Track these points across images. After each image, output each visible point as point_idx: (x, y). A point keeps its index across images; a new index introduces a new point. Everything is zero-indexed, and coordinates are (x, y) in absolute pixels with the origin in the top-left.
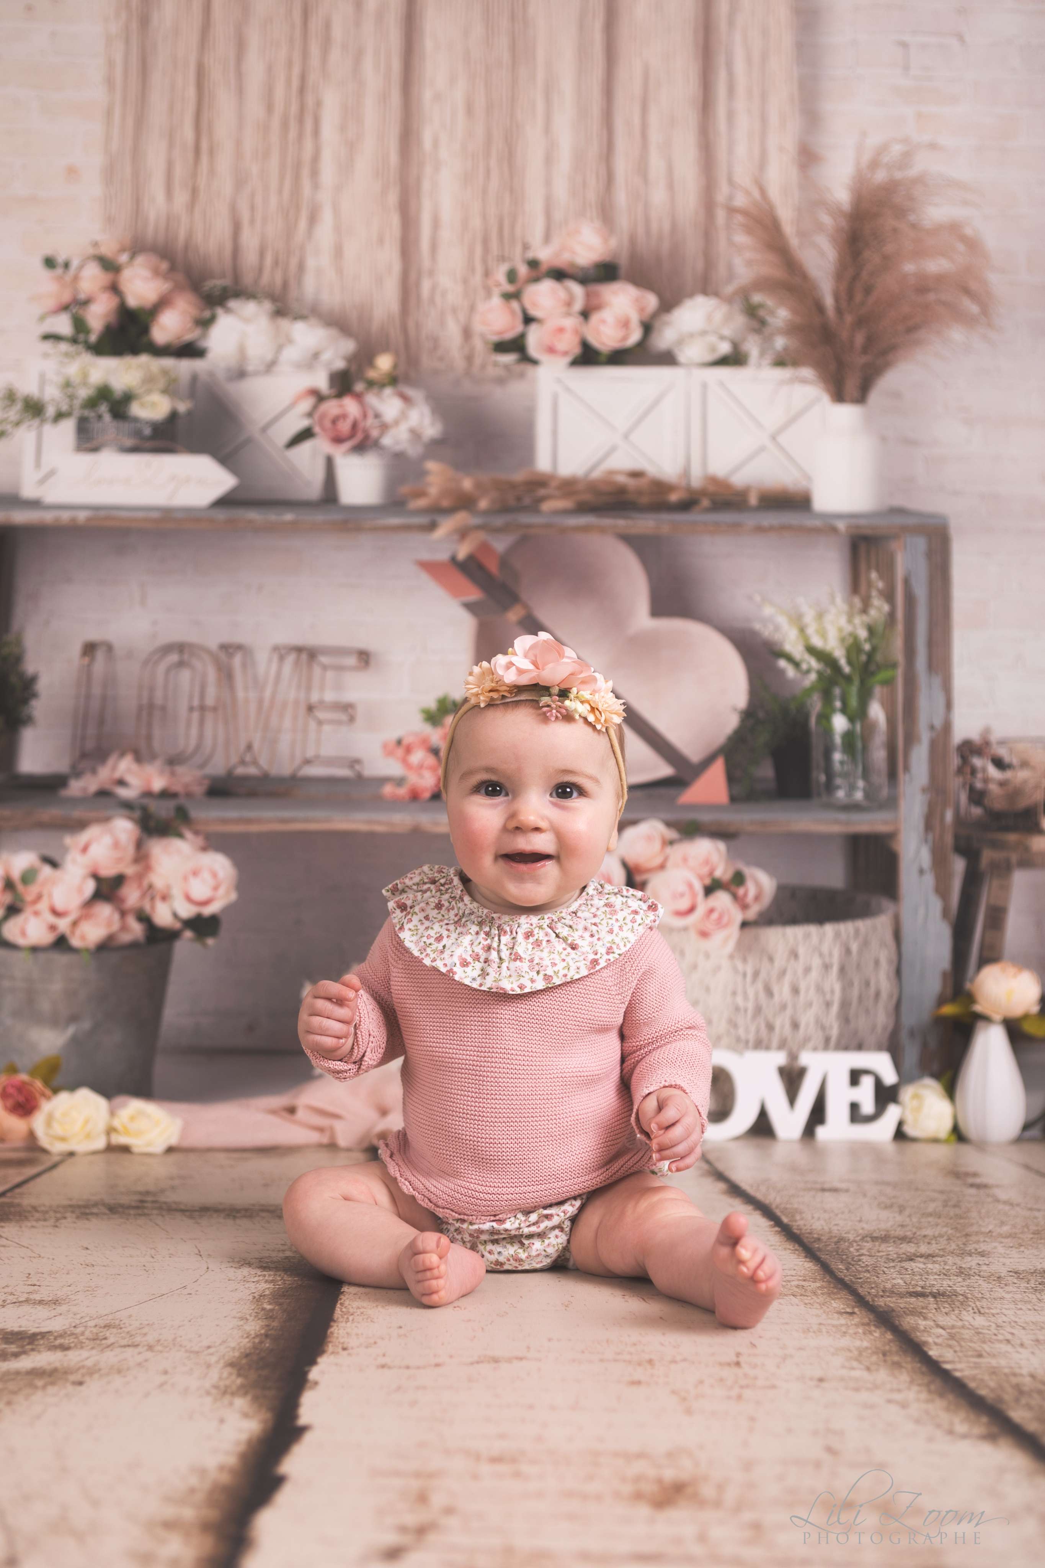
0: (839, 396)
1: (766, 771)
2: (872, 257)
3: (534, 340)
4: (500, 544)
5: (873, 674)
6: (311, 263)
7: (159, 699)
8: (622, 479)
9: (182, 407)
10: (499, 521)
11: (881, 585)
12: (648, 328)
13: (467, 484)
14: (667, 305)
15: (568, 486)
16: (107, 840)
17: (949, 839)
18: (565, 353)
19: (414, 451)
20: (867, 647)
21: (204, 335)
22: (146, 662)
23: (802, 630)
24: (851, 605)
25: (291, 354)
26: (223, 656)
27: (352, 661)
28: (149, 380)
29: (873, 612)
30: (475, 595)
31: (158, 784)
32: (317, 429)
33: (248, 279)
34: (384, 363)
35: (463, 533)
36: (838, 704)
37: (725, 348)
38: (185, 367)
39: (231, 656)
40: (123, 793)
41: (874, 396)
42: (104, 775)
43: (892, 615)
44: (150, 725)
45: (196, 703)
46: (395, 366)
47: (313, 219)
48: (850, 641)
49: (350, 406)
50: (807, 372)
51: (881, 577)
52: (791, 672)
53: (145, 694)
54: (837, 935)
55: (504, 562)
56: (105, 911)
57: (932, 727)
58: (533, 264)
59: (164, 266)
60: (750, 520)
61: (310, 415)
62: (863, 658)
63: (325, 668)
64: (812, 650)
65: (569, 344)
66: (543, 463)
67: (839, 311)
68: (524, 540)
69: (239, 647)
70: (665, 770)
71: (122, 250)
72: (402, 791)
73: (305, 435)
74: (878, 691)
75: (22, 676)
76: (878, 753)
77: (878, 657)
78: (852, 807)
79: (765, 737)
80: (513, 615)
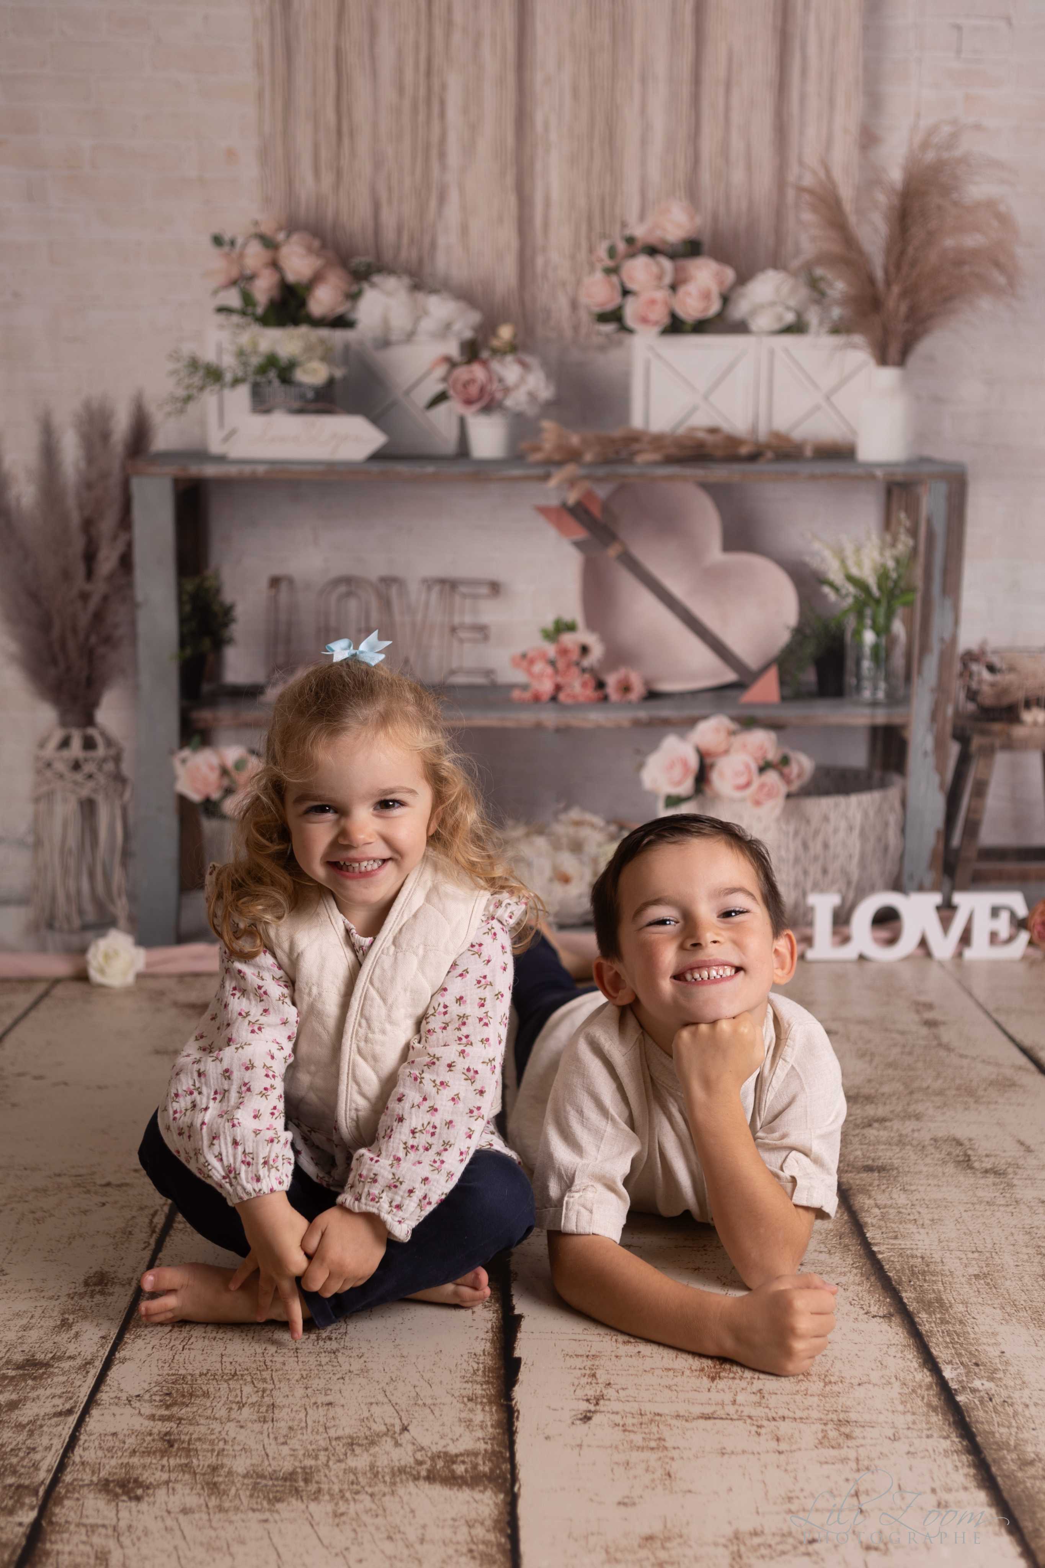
0: (883, 360)
1: (810, 676)
2: (917, 233)
3: (631, 310)
4: (602, 492)
5: (897, 597)
6: (441, 241)
7: (333, 624)
8: (701, 435)
9: (339, 373)
10: (601, 472)
11: (908, 524)
12: (726, 299)
13: (575, 440)
14: (743, 278)
15: (658, 441)
17: (949, 729)
18: (656, 323)
19: (531, 411)
20: (894, 575)
21: (353, 308)
22: (321, 593)
23: (843, 562)
24: (883, 541)
25: (427, 325)
26: (382, 587)
27: (484, 590)
28: (309, 349)
29: (899, 546)
30: (582, 534)
32: (451, 392)
33: (388, 255)
34: (506, 332)
35: (572, 483)
36: (868, 622)
37: (790, 318)
38: (339, 336)
39: (388, 587)
41: (913, 360)
43: (915, 550)
45: (363, 625)
46: (515, 336)
47: (442, 198)
48: (882, 571)
49: (478, 372)
50: (858, 339)
51: (909, 516)
52: (832, 596)
54: (859, 804)
55: (606, 507)
57: (942, 640)
58: (630, 241)
59: (316, 243)
60: (805, 469)
61: (444, 379)
62: (890, 584)
63: (464, 596)
64: (850, 578)
65: (660, 315)
66: (637, 421)
67: (888, 283)
68: (622, 488)
69: (395, 580)
70: (730, 676)
71: (280, 229)
72: (527, 695)
73: (441, 398)
74: (900, 612)
75: (222, 604)
76: (898, 661)
77: (902, 584)
78: (874, 704)
79: (810, 649)
80: (613, 551)
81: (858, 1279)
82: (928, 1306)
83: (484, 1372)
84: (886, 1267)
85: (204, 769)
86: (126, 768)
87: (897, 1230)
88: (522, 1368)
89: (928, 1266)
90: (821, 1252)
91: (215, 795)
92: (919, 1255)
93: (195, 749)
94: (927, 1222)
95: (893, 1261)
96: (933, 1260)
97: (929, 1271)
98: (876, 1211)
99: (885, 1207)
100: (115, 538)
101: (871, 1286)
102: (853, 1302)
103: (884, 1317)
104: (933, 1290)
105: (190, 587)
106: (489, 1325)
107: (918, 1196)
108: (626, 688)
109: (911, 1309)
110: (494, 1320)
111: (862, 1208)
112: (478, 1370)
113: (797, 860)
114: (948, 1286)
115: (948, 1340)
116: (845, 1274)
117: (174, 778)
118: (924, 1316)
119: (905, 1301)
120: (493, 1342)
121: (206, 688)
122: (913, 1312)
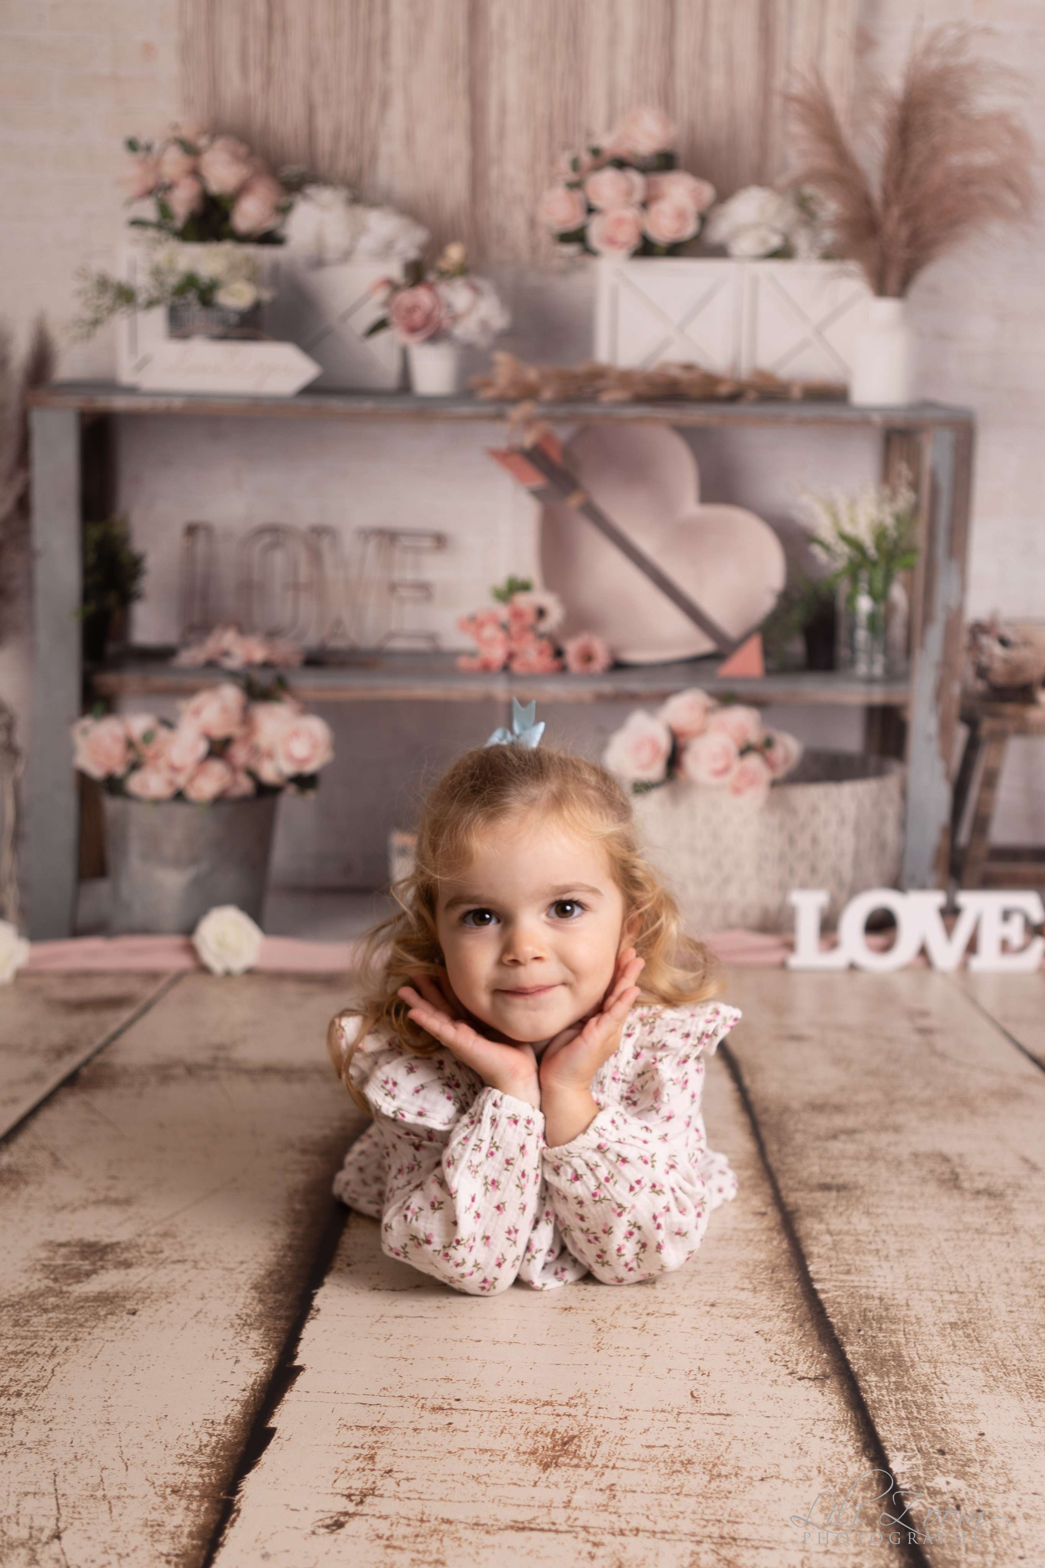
0: (881, 289)
1: (797, 647)
2: (920, 148)
3: (596, 231)
4: (563, 434)
5: (897, 559)
6: (385, 149)
7: (256, 577)
8: (676, 372)
9: (267, 295)
10: (562, 411)
11: (909, 475)
12: (704, 219)
13: (532, 374)
14: (723, 196)
15: (625, 378)
16: (216, 706)
17: (955, 710)
18: (624, 245)
19: (483, 342)
20: (894, 535)
21: (283, 224)
22: (243, 543)
23: (835, 516)
24: (881, 494)
25: (367, 243)
26: (312, 538)
27: (427, 543)
28: (233, 268)
29: (899, 501)
30: (539, 481)
31: (259, 656)
32: (394, 319)
33: (323, 164)
34: (455, 253)
35: (529, 422)
36: (864, 586)
37: (775, 241)
38: (266, 254)
39: (319, 538)
40: (228, 663)
41: (916, 291)
42: (210, 647)
43: (917, 506)
44: (249, 602)
45: (290, 581)
46: (467, 256)
47: (385, 102)
48: (880, 530)
49: (422, 297)
50: (853, 266)
51: (910, 467)
52: (823, 556)
53: (244, 572)
54: (854, 793)
55: (566, 451)
56: (217, 768)
57: (947, 608)
58: (596, 152)
59: (243, 150)
60: (793, 412)
61: (386, 304)
62: (889, 544)
63: (405, 550)
64: (843, 537)
65: (629, 236)
66: (602, 354)
67: (887, 203)
68: (585, 430)
69: (327, 530)
70: (706, 645)
71: (203, 132)
72: (475, 663)
73: (380, 325)
74: (900, 575)
75: (130, 554)
76: (897, 631)
77: (903, 544)
78: (870, 680)
79: (798, 616)
80: (574, 501)
81: (786, 1326)
82: (880, 1365)
83: (214, 1448)
84: (829, 1310)
85: (108, 742)
86: (19, 738)
87: (851, 1262)
88: (273, 1443)
89: (887, 1309)
90: (743, 1289)
91: (119, 771)
92: (876, 1295)
93: (98, 718)
94: (893, 1253)
95: (839, 1303)
96: (895, 1302)
97: (887, 1317)
98: (827, 1239)
99: (840, 1233)
100: (9, 475)
101: (804, 1335)
102: (775, 1358)
103: (815, 1379)
104: (891, 1343)
105: (95, 533)
106: (251, 1381)
107: (885, 1221)
108: (587, 657)
109: (855, 1368)
110: (261, 1373)
111: (808, 1235)
112: (206, 1446)
113: (782, 858)
114: (911, 1337)
115: (903, 1414)
116: (770, 1319)
117: (73, 751)
118: (872, 1378)
119: (849, 1357)
120: (246, 1405)
121: (112, 648)
122: (857, 1374)
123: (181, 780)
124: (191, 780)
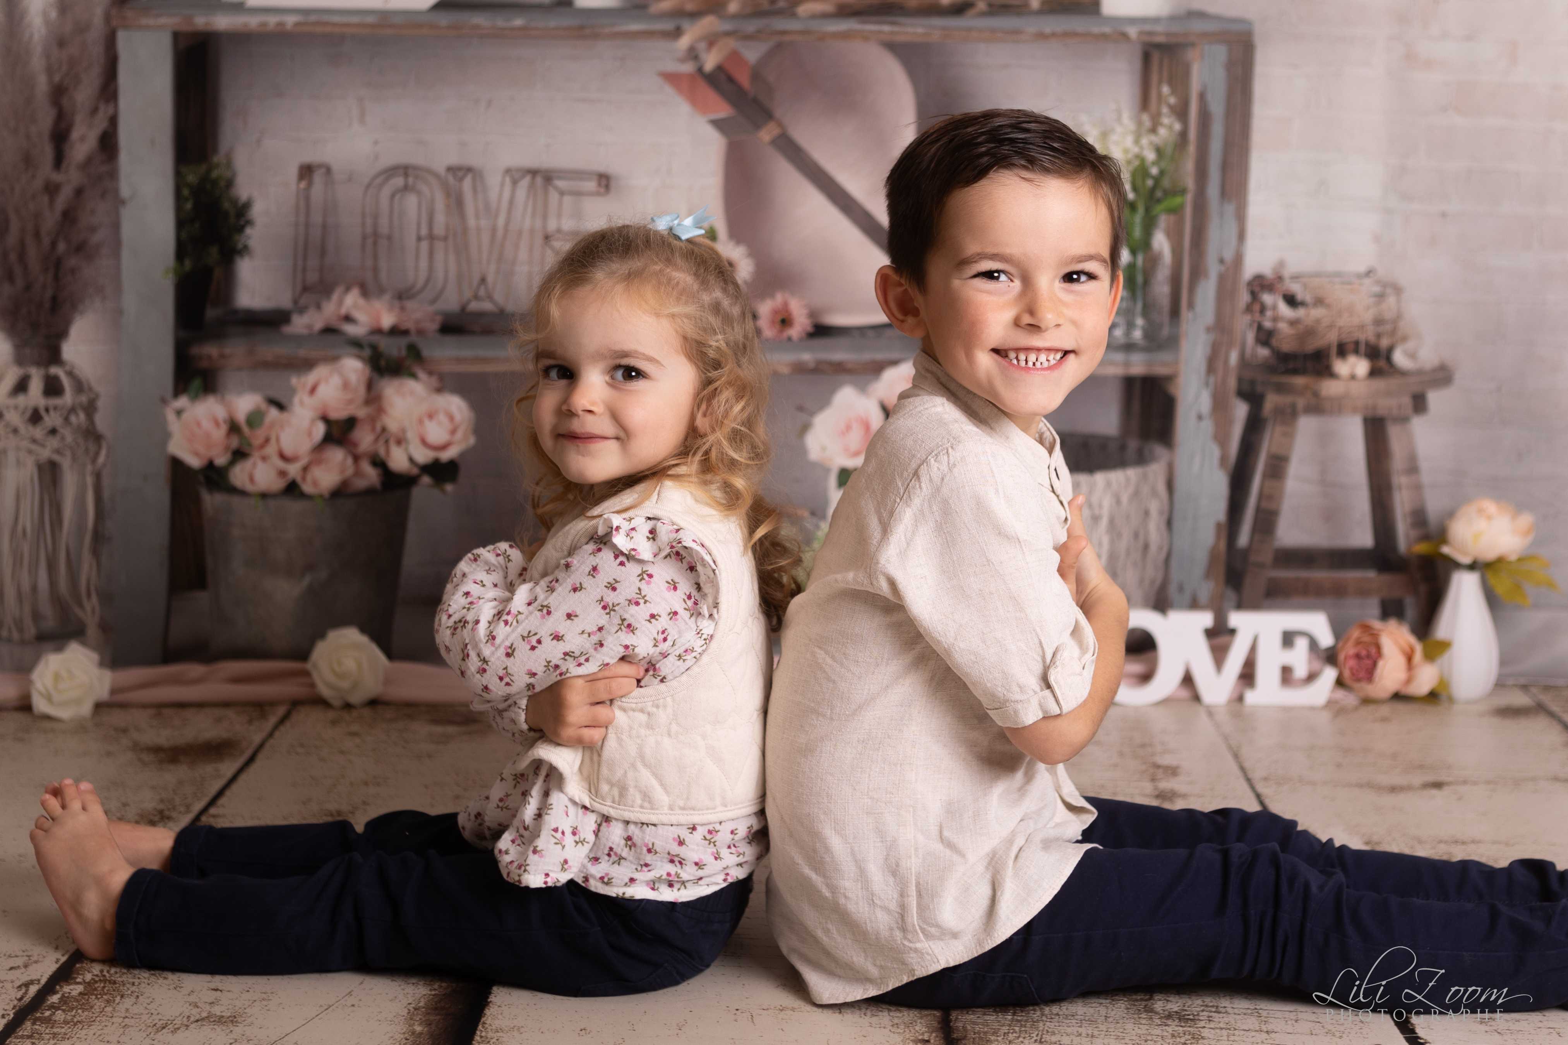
4: (752, 54)
5: (1159, 201)
7: (384, 229)
10: (751, 27)
11: (1172, 100)
16: (335, 381)
17: (1233, 383)
20: (1154, 171)
22: (368, 187)
24: (1140, 123)
26: (451, 179)
27: (591, 185)
29: (1162, 132)
30: (724, 111)
31: (387, 321)
35: (712, 40)
39: (461, 180)
40: (350, 329)
42: (330, 311)
43: (1184, 135)
44: (375, 257)
45: (424, 232)
48: (1137, 163)
51: (1175, 90)
53: (369, 221)
54: (1109, 485)
55: (757, 75)
56: (337, 455)
57: (1222, 261)
60: (1029, 26)
62: (1150, 183)
63: (562, 193)
68: (779, 48)
69: (469, 170)
74: (1163, 221)
75: (234, 202)
76: (1161, 289)
77: (1166, 183)
80: (767, 134)
85: (207, 425)
86: (101, 422)
91: (221, 460)
93: (195, 398)
100: (94, 111)
105: (192, 178)
108: (785, 322)
117: (167, 436)
121: (211, 313)
123: (293, 470)
124: (305, 469)
